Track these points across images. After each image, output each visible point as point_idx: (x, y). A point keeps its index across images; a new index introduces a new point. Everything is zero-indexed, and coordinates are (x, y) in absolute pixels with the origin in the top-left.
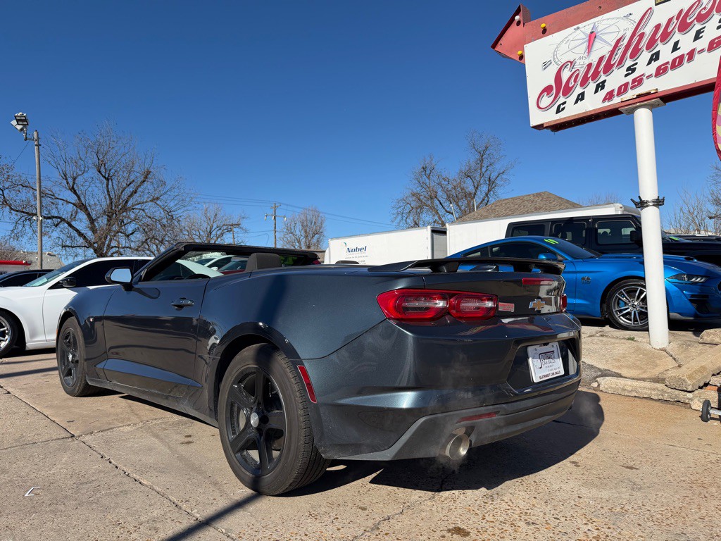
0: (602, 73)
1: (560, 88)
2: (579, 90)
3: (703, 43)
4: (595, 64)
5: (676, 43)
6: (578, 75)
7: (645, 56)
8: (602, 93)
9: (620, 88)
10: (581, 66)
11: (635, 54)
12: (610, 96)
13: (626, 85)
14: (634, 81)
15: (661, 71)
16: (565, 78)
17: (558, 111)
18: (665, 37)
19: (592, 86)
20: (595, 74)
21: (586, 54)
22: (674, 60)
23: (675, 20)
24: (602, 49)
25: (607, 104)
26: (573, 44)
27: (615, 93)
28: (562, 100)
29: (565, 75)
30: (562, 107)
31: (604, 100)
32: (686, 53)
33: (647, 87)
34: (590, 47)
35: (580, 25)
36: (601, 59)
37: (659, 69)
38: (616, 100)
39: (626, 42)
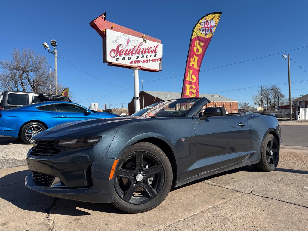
1: (117, 52)
2: (123, 56)
3: (151, 59)
4: (129, 50)
5: (147, 56)
6: (123, 51)
7: (141, 55)
8: (130, 61)
9: (135, 61)
10: (125, 48)
11: (139, 53)
12: (132, 62)
13: (136, 61)
14: (138, 61)
15: (144, 62)
16: (120, 50)
18: (145, 52)
19: (127, 57)
20: (129, 53)
21: (126, 45)
22: (146, 60)
23: (147, 49)
24: (130, 47)
25: (131, 64)
26: (123, 40)
27: (133, 62)
28: (118, 57)
29: (120, 49)
30: (118, 59)
31: (130, 63)
32: (149, 59)
33: (141, 64)
34: (128, 43)
35: (125, 34)
36: (130, 49)
37: (143, 60)
38: (133, 65)
39: (136, 48)
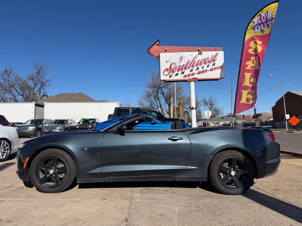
0: (183, 69)
1: (170, 70)
2: (176, 72)
3: (209, 69)
4: (182, 66)
5: (203, 67)
6: (176, 68)
7: (195, 68)
8: (183, 75)
9: (188, 75)
10: (178, 65)
11: (193, 66)
12: (185, 76)
13: (190, 74)
14: (192, 74)
15: (199, 73)
16: (173, 68)
17: (170, 77)
18: (201, 64)
19: (180, 72)
20: (182, 68)
21: (179, 62)
22: (202, 71)
23: (203, 60)
24: (184, 62)
25: (184, 78)
26: (176, 58)
27: (187, 76)
28: (171, 74)
29: (173, 67)
30: (171, 76)
31: (184, 77)
32: (205, 70)
33: (196, 76)
34: (181, 60)
35: (178, 53)
36: (184, 65)
37: (199, 72)
38: (187, 78)
39: (191, 62)
